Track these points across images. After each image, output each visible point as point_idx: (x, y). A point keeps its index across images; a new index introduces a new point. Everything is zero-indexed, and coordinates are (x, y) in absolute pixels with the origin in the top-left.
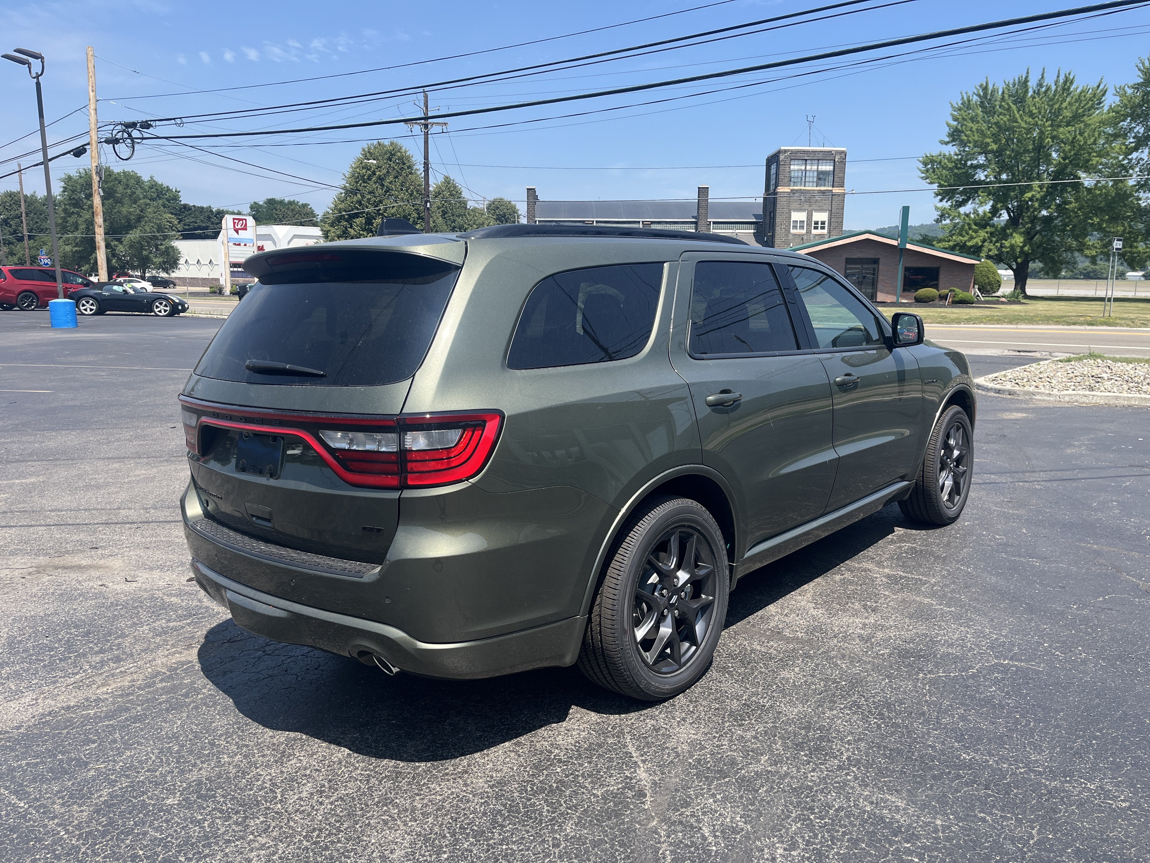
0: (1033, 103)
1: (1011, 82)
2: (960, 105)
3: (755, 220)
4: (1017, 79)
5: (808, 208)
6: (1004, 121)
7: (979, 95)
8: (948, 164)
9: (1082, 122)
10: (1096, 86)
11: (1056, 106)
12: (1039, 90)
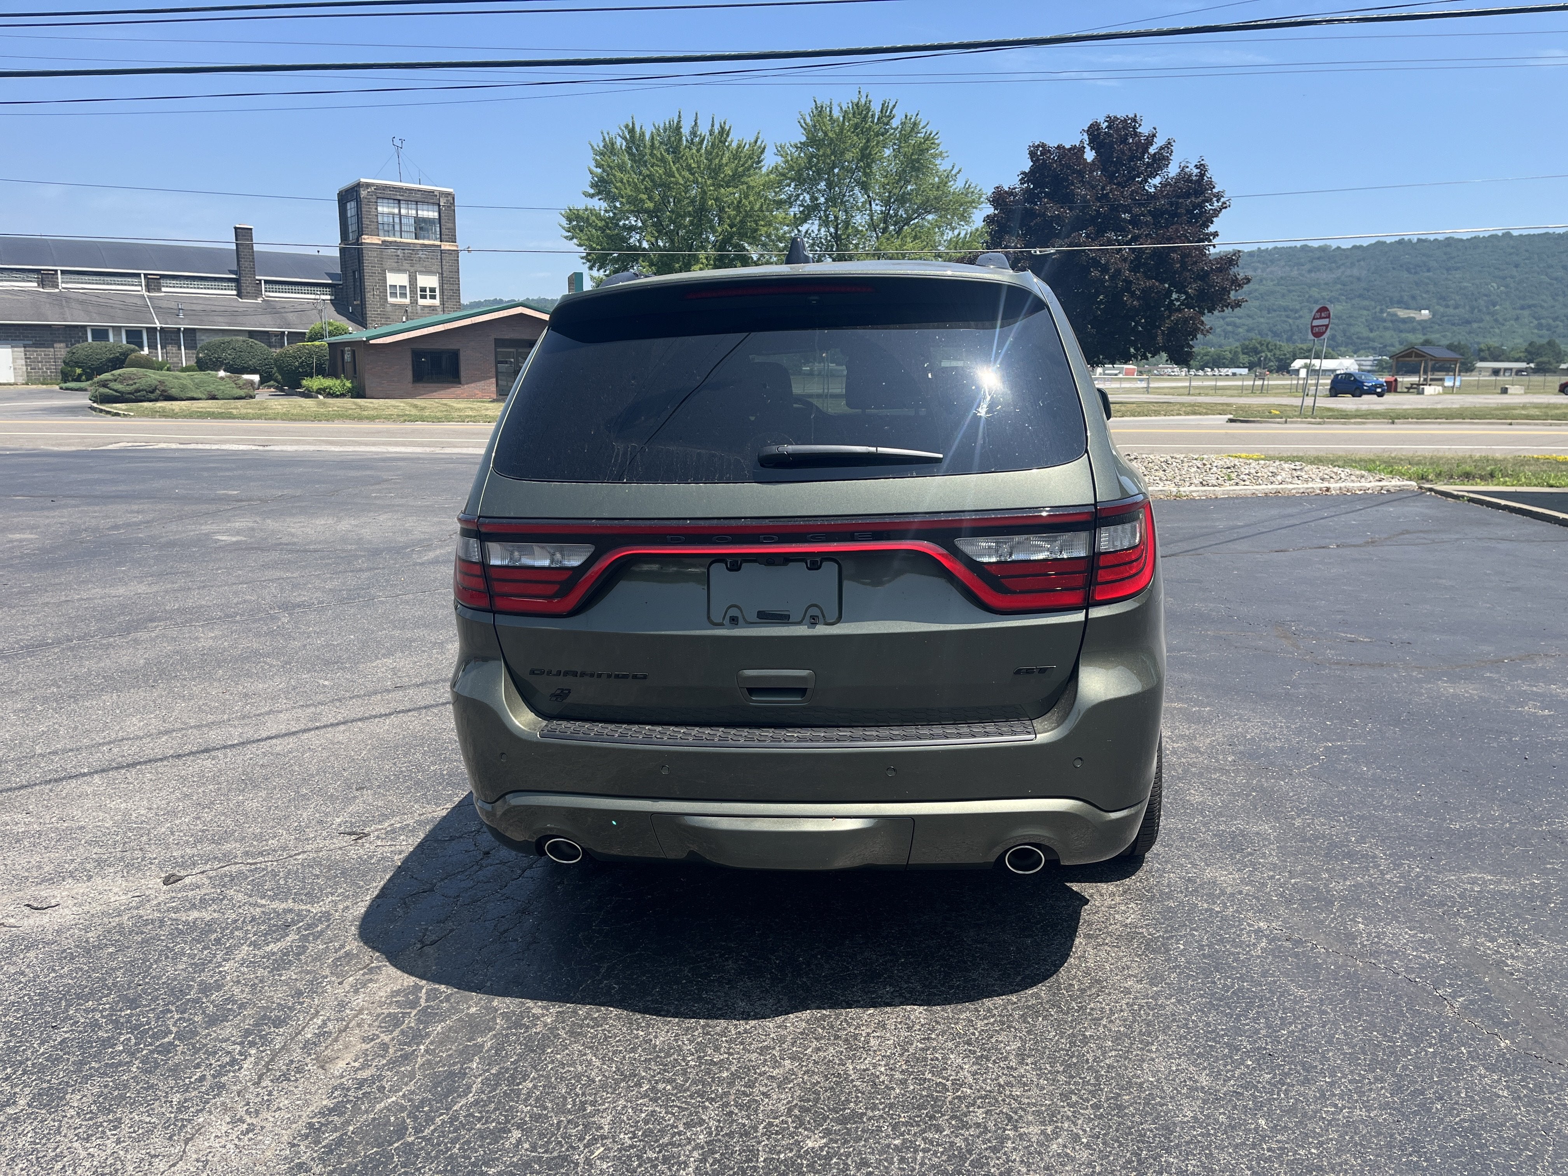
0: (691, 156)
1: (662, 126)
2: (601, 147)
3: (330, 282)
4: (667, 123)
5: (409, 268)
6: (660, 174)
7: (624, 138)
8: (597, 221)
9: (743, 183)
10: (752, 141)
11: (717, 161)
12: (692, 140)
